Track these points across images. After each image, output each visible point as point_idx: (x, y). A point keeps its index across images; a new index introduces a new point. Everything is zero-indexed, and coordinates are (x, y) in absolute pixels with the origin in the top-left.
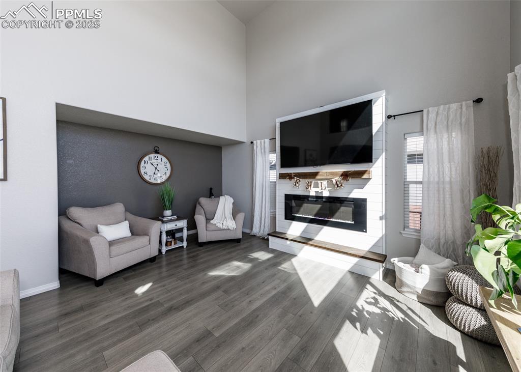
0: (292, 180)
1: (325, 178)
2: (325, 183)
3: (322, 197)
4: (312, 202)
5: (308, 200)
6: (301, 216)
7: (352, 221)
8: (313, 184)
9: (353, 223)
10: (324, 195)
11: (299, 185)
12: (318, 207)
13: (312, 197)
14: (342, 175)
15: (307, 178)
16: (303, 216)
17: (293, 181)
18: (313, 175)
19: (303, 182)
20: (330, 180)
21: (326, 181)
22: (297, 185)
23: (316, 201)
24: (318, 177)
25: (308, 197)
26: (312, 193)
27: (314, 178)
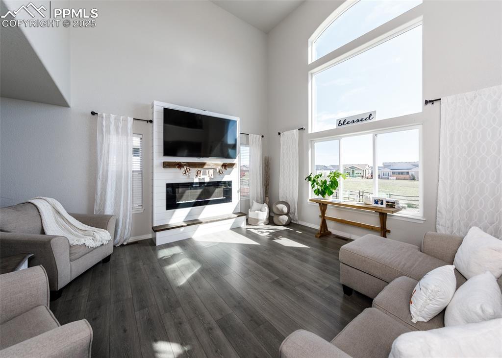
0: (182, 168)
1: (211, 167)
2: (211, 171)
3: (204, 183)
4: (196, 188)
5: (193, 187)
6: (184, 202)
7: (224, 197)
8: (202, 172)
9: (225, 198)
10: (205, 181)
11: (189, 173)
12: (199, 191)
13: (196, 183)
14: (223, 166)
15: (196, 167)
16: (187, 202)
17: (183, 170)
18: (202, 165)
19: (194, 171)
20: (214, 169)
21: (212, 170)
22: (187, 173)
23: (199, 186)
24: (205, 167)
25: (192, 183)
26: (196, 180)
27: (202, 167)
